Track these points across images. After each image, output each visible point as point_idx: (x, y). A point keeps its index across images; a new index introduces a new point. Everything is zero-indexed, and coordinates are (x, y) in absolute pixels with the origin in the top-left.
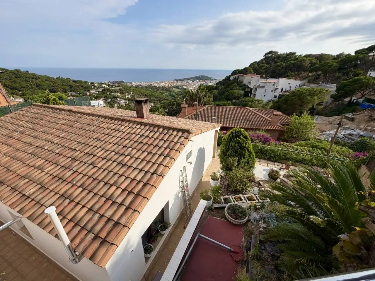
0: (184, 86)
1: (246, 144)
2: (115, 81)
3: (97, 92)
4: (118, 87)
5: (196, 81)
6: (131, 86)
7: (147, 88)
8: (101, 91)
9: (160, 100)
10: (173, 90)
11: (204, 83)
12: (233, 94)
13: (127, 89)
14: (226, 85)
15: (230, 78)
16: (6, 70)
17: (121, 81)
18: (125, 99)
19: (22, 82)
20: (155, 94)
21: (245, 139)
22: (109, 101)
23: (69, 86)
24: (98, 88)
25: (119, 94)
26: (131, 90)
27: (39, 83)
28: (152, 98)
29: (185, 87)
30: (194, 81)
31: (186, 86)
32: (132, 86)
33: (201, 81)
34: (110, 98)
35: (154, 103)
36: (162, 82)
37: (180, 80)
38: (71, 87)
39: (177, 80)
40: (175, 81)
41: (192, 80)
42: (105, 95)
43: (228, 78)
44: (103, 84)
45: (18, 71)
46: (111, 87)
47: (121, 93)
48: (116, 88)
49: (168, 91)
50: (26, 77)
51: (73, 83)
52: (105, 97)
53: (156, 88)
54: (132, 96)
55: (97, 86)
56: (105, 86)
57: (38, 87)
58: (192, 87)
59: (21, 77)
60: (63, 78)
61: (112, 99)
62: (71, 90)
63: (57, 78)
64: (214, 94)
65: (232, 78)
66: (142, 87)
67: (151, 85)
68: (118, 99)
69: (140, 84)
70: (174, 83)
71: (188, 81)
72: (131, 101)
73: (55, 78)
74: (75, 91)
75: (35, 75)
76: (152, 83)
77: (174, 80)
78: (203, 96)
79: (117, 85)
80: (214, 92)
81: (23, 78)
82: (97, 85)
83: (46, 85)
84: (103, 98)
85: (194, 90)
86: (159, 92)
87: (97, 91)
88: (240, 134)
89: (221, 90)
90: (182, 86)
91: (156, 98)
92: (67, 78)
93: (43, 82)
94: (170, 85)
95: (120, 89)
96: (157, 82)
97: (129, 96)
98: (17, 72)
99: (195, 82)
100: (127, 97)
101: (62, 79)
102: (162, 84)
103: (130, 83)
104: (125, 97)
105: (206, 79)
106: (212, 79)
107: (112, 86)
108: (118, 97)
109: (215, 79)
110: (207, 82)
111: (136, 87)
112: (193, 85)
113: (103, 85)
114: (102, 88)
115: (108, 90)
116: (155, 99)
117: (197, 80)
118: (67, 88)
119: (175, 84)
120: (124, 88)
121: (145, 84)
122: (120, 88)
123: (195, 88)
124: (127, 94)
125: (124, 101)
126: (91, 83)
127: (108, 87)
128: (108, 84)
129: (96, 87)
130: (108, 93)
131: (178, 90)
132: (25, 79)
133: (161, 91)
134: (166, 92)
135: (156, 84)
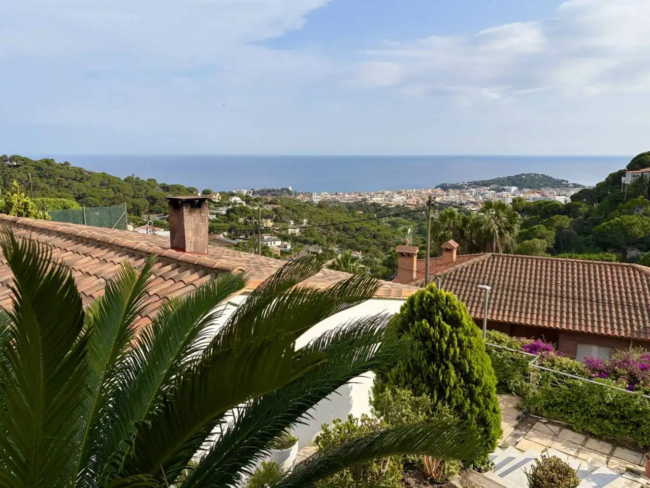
0: (467, 203)
1: (450, 342)
2: (267, 188)
3: (215, 217)
4: (271, 203)
5: (509, 191)
6: (307, 202)
7: (351, 208)
8: (224, 212)
9: (385, 244)
11: (538, 196)
12: (624, 229)
13: (293, 211)
14: (606, 200)
15: (623, 179)
16: (25, 161)
17: (283, 190)
18: (284, 238)
19: (49, 188)
20: (372, 227)
21: (448, 327)
22: (241, 241)
23: (148, 199)
24: (220, 205)
25: (269, 223)
26: (305, 214)
27: (85, 190)
28: (361, 238)
29: (471, 208)
30: (504, 190)
32: (310, 203)
33: (526, 190)
34: (244, 232)
35: (367, 251)
36: (399, 193)
37: (455, 187)
38: (153, 200)
39: (445, 188)
40: (439, 191)
41: (496, 186)
42: (233, 223)
43: (615, 179)
44: (233, 195)
45: (48, 162)
46: (254, 205)
47: (275, 221)
48: (265, 207)
49: (414, 219)
50: (61, 177)
51: (161, 191)
52: (230, 231)
53: (378, 210)
54: (305, 231)
55: (217, 201)
56: (238, 199)
57: (80, 201)
59: (50, 175)
60: (141, 179)
61: (249, 237)
62: (152, 208)
63: (126, 180)
64: (560, 229)
65: (627, 180)
66: (337, 207)
67: (365, 200)
68: (266, 237)
69: (333, 196)
71: (482, 190)
72: (299, 244)
73: (123, 179)
74: (161, 212)
75: (81, 171)
76: (367, 196)
77: (437, 187)
78: (499, 228)
79: (270, 199)
80: (558, 223)
81: (54, 179)
82: (217, 198)
83: (98, 195)
84: (226, 234)
86: (384, 220)
87: (213, 214)
88: (434, 309)
90: (462, 204)
91: (374, 237)
92: (149, 180)
93: (94, 189)
94: (421, 202)
95: (275, 210)
96: (383, 193)
97: (298, 230)
98: (45, 166)
100: (290, 231)
101: (138, 182)
102: (398, 199)
103: (305, 194)
104: (284, 232)
105: (545, 186)
106: (567, 186)
107: (256, 200)
108: (267, 230)
110: (547, 193)
111: (321, 206)
113: (233, 199)
114: (228, 205)
115: (243, 211)
116: (372, 241)
117: (514, 189)
118: (143, 203)
120: (288, 208)
121: (347, 197)
122: (275, 206)
124: (292, 222)
125: (279, 243)
126: (204, 193)
127: (244, 204)
128: (247, 196)
129: (214, 203)
130: (241, 220)
132: (59, 180)
133: (393, 219)
134: (406, 221)
135: (380, 199)
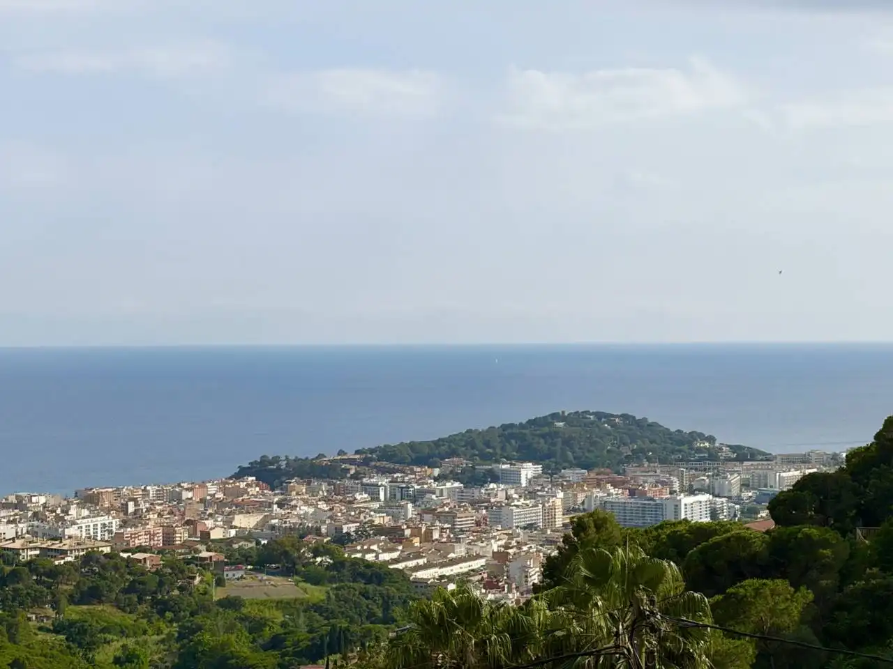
0: (361, 536)
5: (512, 479)
10: (217, 594)
11: (616, 494)
29: (378, 554)
30: (493, 477)
31: (394, 535)
33: (572, 474)
36: (90, 500)
37: (311, 471)
40: (252, 489)
41: (463, 463)
49: (162, 607)
53: (5, 580)
58: (460, 550)
70: (232, 504)
71: (414, 478)
77: (241, 474)
85: (490, 585)
86: (34, 620)
89: (846, 576)
90: (342, 539)
94: (182, 535)
96: (20, 505)
99: (498, 491)
102: (87, 530)
105: (637, 456)
106: (713, 456)
109: (743, 455)
112: (482, 529)
117: (528, 471)
119: (246, 521)
123: (501, 556)
131: (284, 587)
133: (73, 612)
134: (129, 619)
135: (10, 531)
